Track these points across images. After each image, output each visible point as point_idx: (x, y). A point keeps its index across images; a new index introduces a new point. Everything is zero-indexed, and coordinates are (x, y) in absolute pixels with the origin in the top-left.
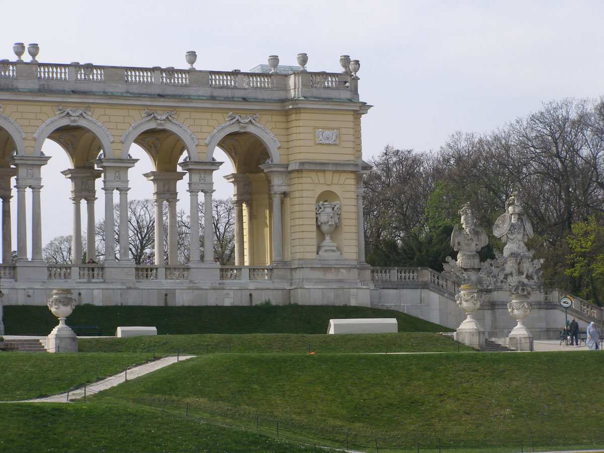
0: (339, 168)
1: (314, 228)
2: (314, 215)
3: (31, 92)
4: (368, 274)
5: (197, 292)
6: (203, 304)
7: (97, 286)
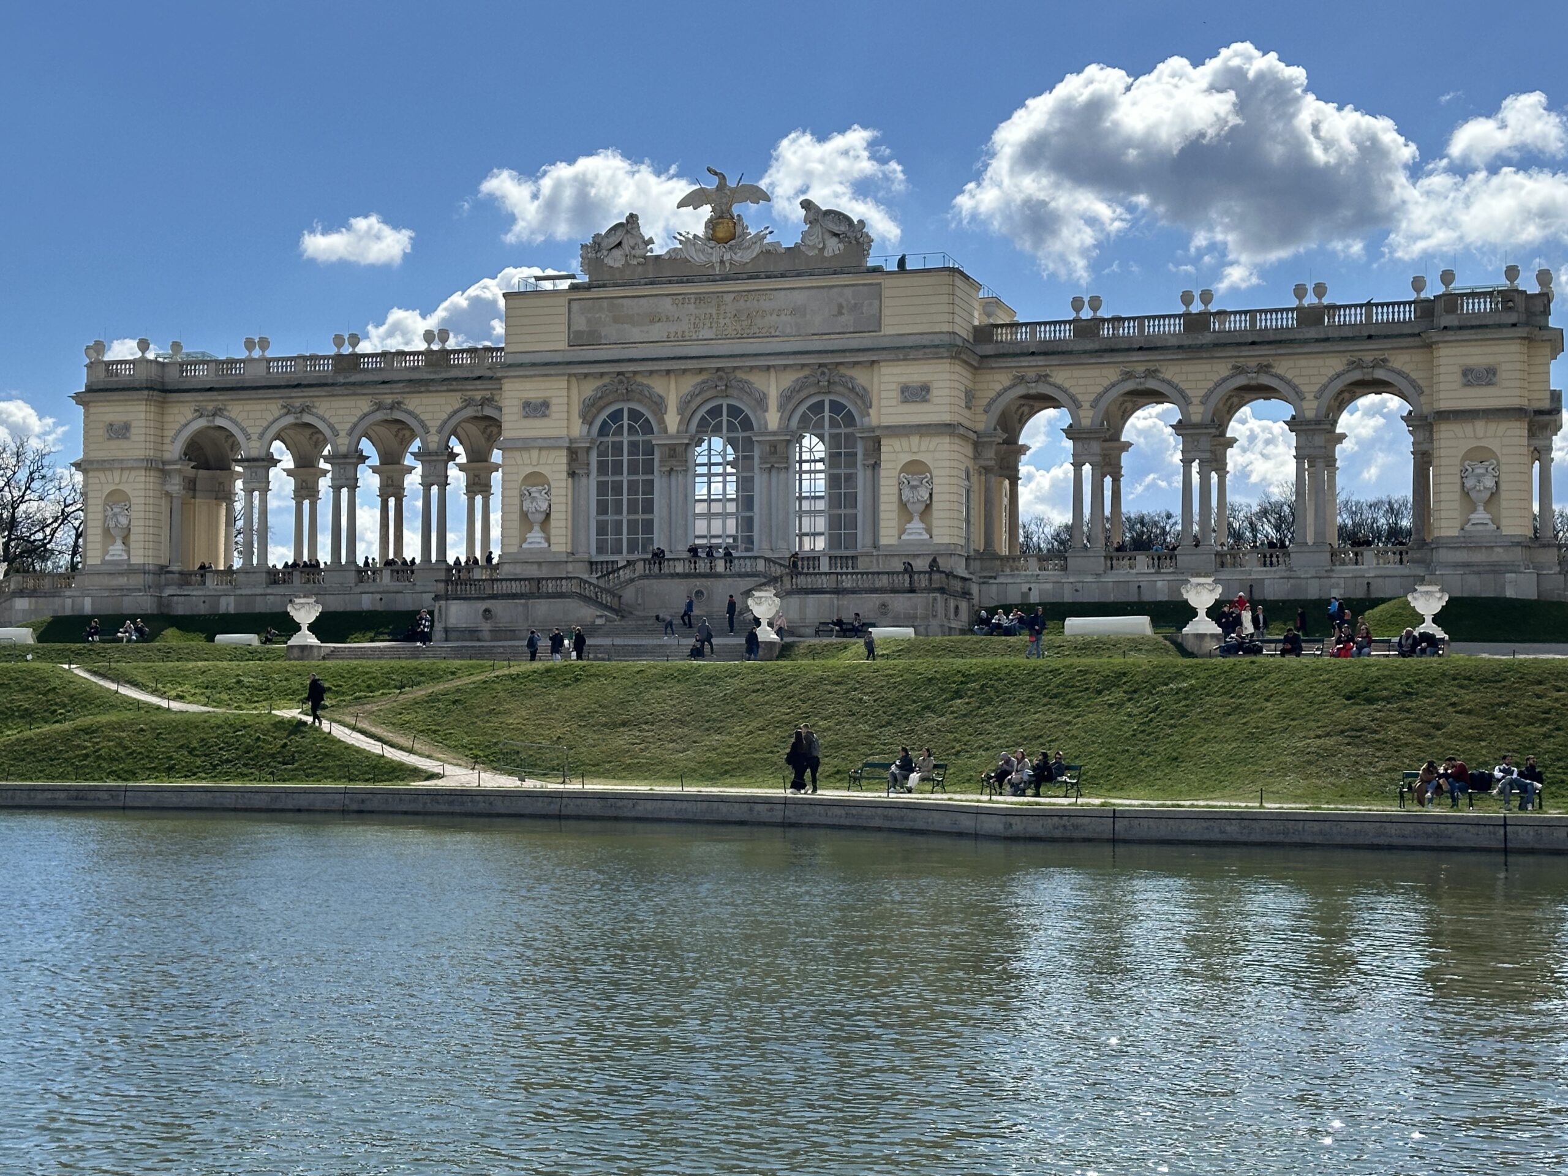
0: (1494, 415)
1: (1457, 496)
2: (1458, 479)
5: (1292, 581)
6: (1301, 597)
7: (1161, 577)
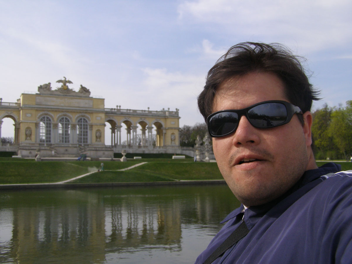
0: (175, 129)
2: (171, 137)
3: (120, 114)
4: (180, 148)
